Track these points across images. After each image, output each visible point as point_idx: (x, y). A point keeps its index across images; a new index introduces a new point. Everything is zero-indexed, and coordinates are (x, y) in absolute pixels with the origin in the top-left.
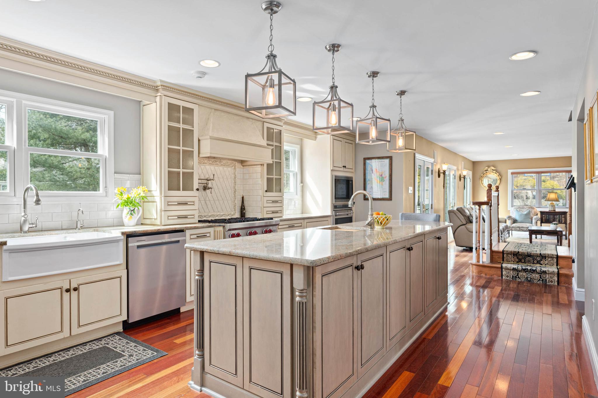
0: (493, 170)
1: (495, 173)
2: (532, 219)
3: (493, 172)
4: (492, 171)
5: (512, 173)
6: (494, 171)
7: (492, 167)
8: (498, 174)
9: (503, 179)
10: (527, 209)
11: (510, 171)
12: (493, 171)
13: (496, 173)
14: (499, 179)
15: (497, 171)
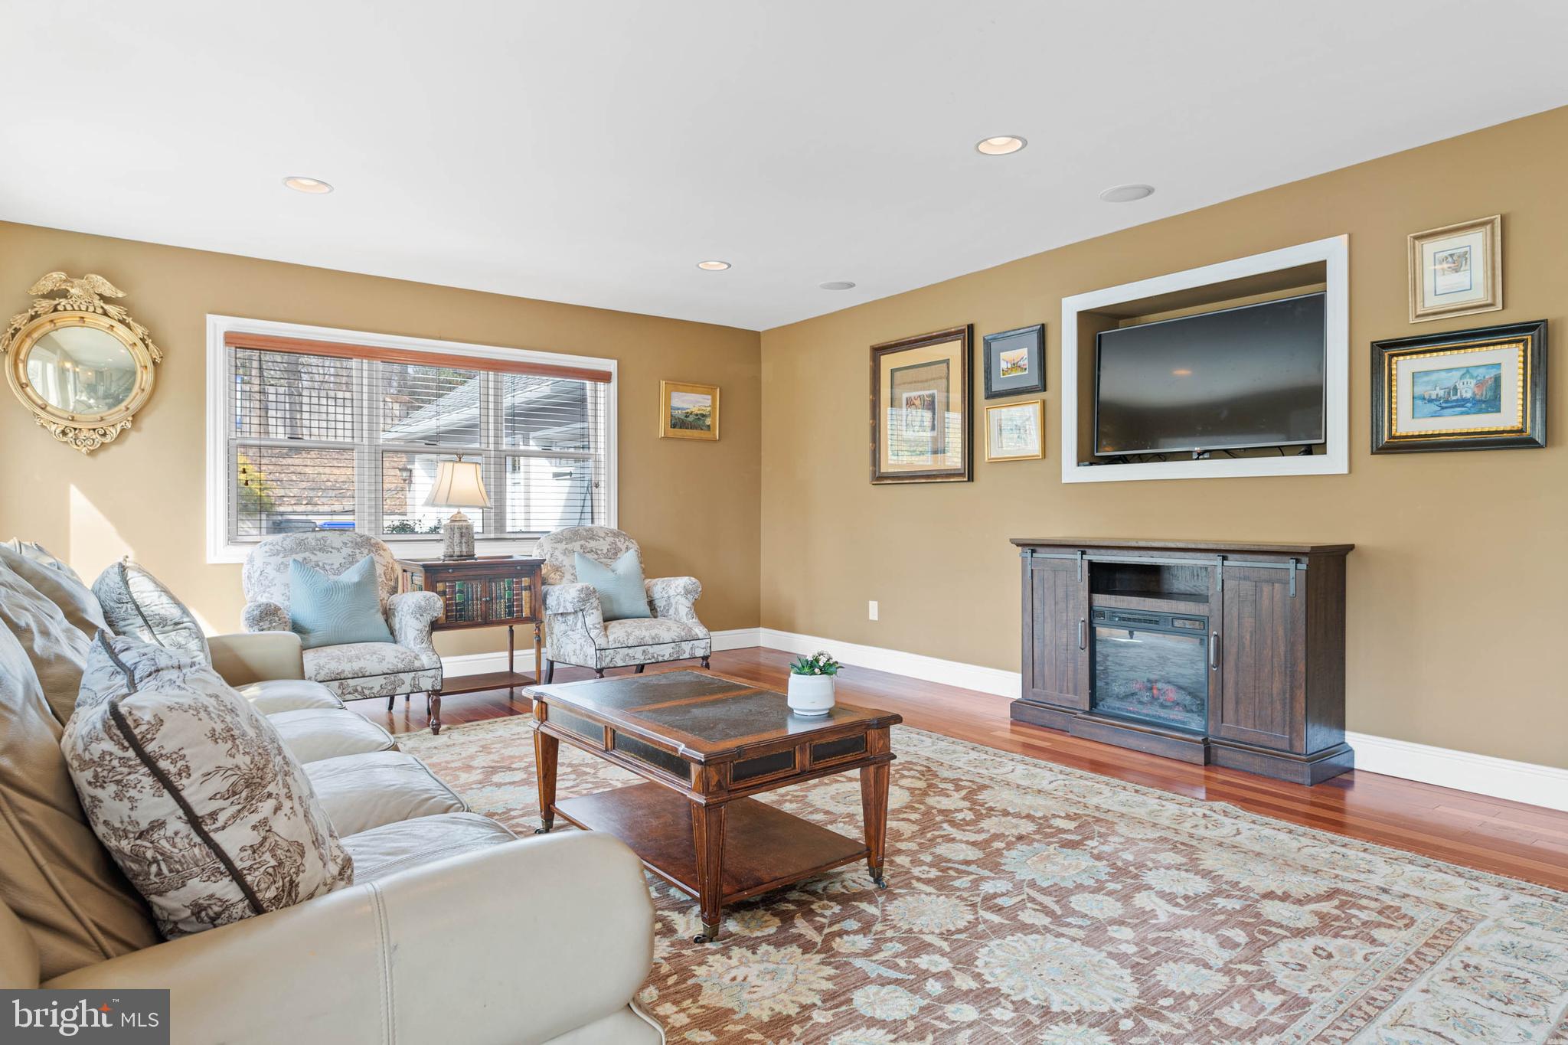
0: (102, 297)
1: (122, 322)
2: (388, 614)
3: (105, 314)
4: (98, 303)
5: (234, 340)
6: (112, 309)
7: (98, 279)
8: (140, 330)
9: (175, 368)
10: (346, 551)
11: (218, 326)
12: (108, 307)
13: (129, 320)
14: (150, 365)
15: (131, 314)
